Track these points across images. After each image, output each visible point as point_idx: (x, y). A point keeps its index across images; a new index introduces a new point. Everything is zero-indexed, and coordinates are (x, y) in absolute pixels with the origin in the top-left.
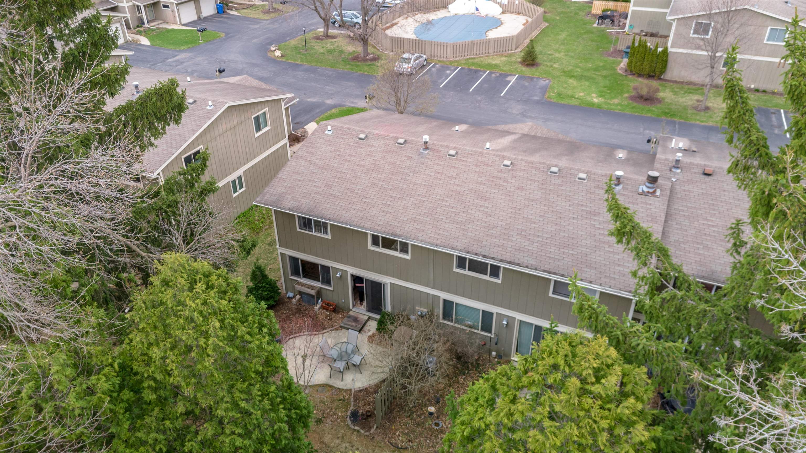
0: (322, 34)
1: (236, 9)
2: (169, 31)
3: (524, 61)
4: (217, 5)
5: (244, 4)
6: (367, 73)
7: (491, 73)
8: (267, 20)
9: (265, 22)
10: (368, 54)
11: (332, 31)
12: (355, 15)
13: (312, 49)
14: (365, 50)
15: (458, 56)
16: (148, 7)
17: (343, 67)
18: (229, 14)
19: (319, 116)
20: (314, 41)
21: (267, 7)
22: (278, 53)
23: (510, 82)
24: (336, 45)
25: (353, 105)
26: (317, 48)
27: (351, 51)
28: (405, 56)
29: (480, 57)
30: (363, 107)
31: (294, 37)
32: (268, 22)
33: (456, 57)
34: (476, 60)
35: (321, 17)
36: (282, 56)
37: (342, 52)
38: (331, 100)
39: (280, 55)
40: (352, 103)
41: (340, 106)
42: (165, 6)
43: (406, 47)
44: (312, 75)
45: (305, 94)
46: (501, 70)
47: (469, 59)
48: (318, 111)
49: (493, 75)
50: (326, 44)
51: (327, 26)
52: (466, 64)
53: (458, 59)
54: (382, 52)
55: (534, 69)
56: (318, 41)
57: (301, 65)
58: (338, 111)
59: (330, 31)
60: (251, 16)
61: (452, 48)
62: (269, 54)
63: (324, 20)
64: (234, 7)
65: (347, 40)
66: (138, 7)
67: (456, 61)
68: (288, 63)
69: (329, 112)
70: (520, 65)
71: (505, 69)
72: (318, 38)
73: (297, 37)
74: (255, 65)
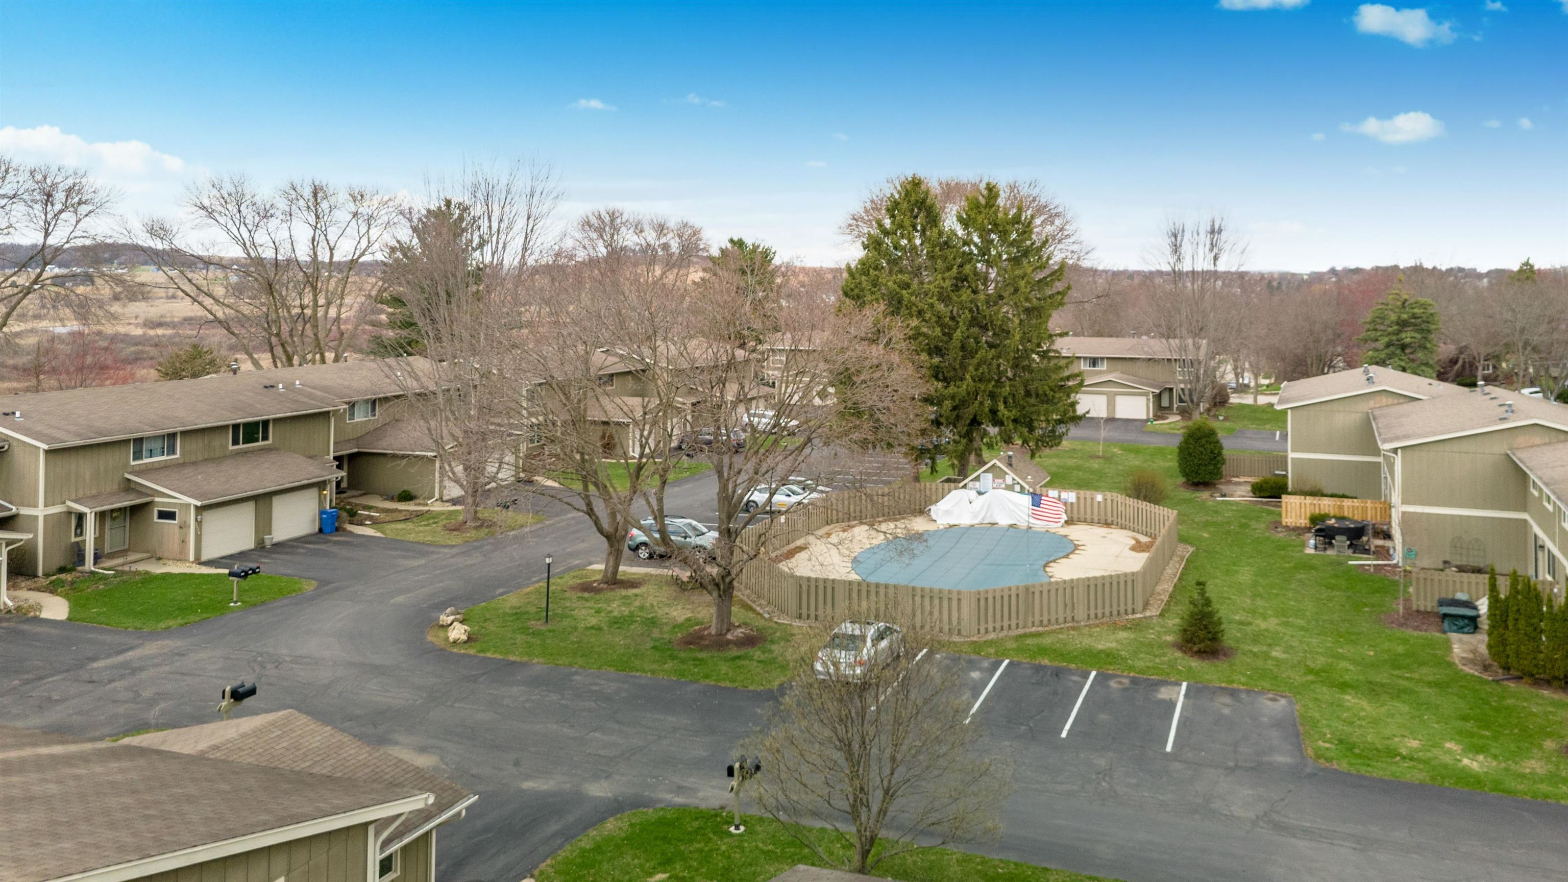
0: (599, 577)
1: (375, 522)
2: (148, 578)
3: (1188, 641)
4: (322, 512)
5: (401, 511)
6: (728, 684)
7: (1102, 678)
8: (453, 546)
9: (446, 550)
10: (730, 627)
11: (627, 570)
12: (695, 529)
13: (564, 616)
14: (724, 615)
15: (990, 628)
16: (113, 519)
17: (654, 666)
18: (351, 533)
19: (552, 853)
20: (574, 595)
21: (461, 518)
22: (458, 632)
23: (1172, 705)
24: (637, 604)
25: (679, 800)
26: (580, 613)
27: (681, 619)
28: (848, 628)
29: (1053, 632)
30: (715, 803)
31: (520, 586)
32: (454, 551)
33: (987, 632)
34: (1047, 641)
35: (601, 531)
36: (470, 639)
37: (653, 622)
38: (605, 783)
39: (464, 637)
40: (680, 790)
41: (636, 803)
42: (164, 515)
43: (842, 605)
44: (554, 697)
45: (517, 763)
46: (1131, 668)
47: (1025, 636)
48: (553, 827)
49: (1113, 684)
50: (609, 601)
51: (616, 556)
52: (1020, 650)
53: (992, 636)
54: (770, 619)
55: (1222, 665)
56: (586, 595)
57: (523, 665)
58: (625, 825)
59: (622, 568)
60: (412, 537)
61: (974, 605)
62: (431, 637)
63: (608, 537)
64: (370, 518)
65: (668, 592)
66: (81, 517)
67: (990, 643)
68: (485, 659)
69: (593, 833)
70: (1178, 654)
71: (1140, 664)
72: (586, 588)
73: (528, 586)
74: (378, 670)
